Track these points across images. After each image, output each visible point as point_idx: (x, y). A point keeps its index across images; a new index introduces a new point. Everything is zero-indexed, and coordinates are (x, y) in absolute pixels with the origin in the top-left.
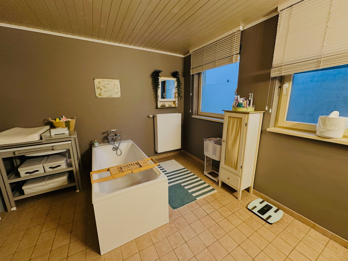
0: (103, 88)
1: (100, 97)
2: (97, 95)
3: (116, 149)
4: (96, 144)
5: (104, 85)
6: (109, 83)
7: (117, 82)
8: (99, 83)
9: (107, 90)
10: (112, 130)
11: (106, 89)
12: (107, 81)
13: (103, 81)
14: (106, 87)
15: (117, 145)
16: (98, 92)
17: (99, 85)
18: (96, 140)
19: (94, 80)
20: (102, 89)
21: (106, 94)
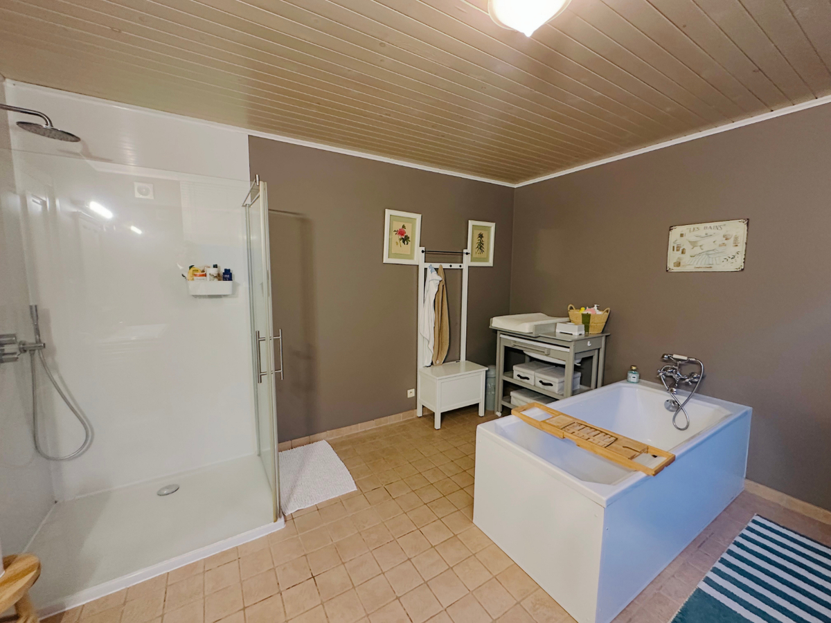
0: (687, 247)
1: (676, 269)
2: (671, 265)
3: (676, 407)
4: (633, 377)
5: (693, 239)
6: (710, 232)
7: (737, 229)
8: (682, 235)
9: (701, 251)
10: (675, 356)
11: (698, 250)
12: (705, 228)
13: (692, 230)
14: (700, 244)
15: (681, 399)
16: (673, 257)
17: (680, 241)
18: (634, 368)
19: (670, 230)
20: (687, 251)
21: (695, 263)
